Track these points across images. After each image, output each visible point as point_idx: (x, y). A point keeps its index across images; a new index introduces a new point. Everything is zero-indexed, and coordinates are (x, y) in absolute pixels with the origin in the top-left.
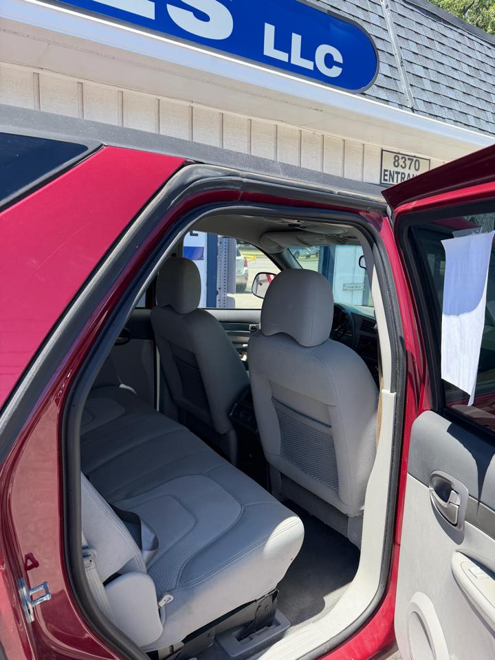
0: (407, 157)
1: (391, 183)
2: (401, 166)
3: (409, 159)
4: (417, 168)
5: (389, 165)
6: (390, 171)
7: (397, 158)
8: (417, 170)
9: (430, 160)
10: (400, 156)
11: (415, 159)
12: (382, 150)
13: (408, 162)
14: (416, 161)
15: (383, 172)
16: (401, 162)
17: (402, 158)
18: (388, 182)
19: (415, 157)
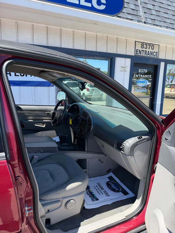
0: (148, 44)
1: (140, 55)
2: (145, 48)
3: (148, 45)
4: (153, 48)
5: (139, 47)
6: (139, 50)
7: (143, 45)
8: (153, 49)
9: (159, 45)
10: (144, 44)
11: (151, 45)
12: (136, 42)
13: (148, 46)
14: (152, 45)
15: (136, 51)
16: (145, 46)
17: (145, 45)
18: (138, 55)
19: (152, 44)
